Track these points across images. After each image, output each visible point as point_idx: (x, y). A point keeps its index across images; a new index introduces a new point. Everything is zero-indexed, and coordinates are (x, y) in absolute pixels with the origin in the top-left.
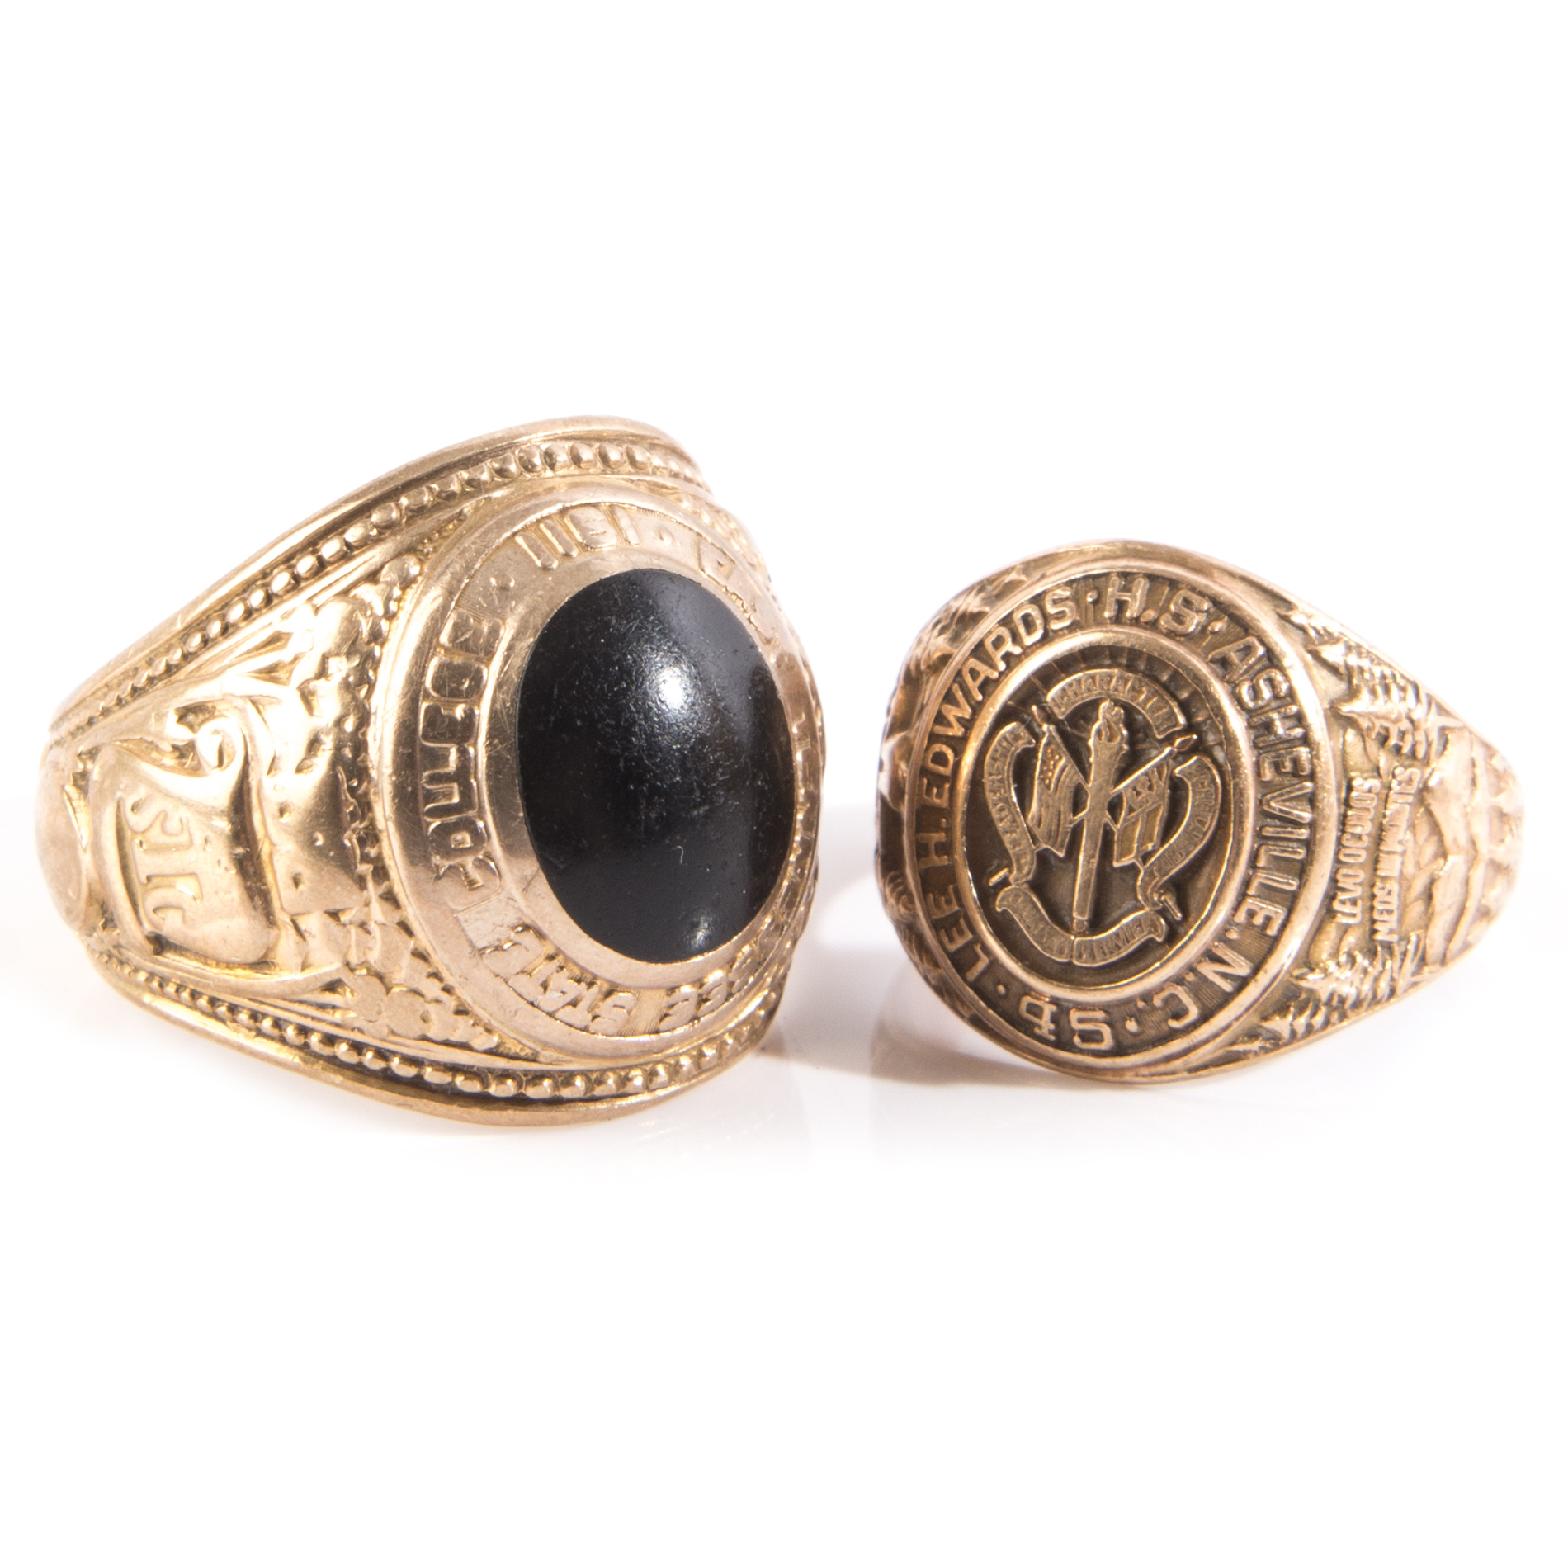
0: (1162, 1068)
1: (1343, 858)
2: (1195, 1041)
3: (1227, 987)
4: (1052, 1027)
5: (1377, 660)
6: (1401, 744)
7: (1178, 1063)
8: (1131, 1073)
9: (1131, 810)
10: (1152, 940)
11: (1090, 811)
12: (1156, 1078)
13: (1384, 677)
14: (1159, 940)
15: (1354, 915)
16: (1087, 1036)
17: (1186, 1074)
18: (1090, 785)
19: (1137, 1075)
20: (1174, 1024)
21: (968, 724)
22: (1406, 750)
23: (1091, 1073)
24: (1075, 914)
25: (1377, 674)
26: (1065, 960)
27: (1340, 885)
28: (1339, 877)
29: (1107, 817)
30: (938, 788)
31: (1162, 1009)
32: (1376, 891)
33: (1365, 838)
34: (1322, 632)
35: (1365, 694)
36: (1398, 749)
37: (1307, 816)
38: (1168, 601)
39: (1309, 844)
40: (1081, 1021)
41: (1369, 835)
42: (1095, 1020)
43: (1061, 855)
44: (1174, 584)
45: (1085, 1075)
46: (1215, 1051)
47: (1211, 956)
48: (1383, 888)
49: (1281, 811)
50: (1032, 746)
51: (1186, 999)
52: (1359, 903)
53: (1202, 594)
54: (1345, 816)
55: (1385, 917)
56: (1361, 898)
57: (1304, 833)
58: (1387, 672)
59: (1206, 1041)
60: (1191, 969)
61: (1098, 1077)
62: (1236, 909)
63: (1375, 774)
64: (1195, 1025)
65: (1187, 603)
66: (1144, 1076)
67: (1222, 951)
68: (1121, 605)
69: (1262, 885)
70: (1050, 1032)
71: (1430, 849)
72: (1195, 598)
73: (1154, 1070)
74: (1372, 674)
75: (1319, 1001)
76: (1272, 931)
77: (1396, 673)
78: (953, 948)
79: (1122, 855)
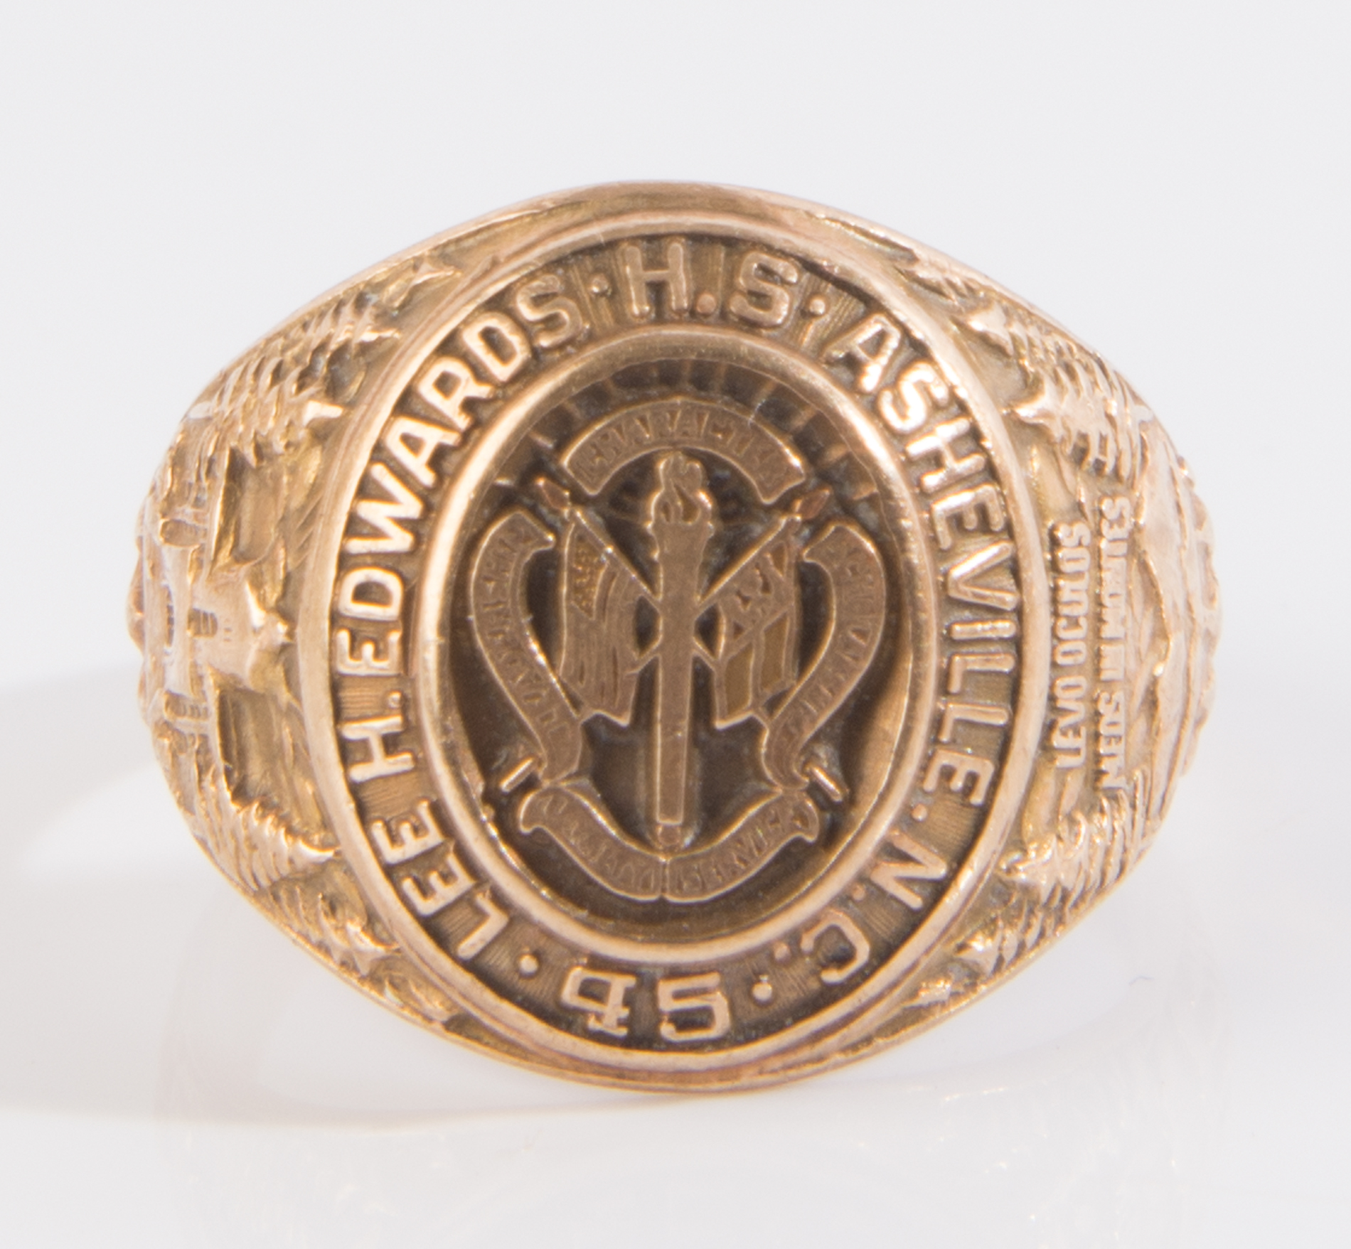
0: (806, 1053)
1: (1061, 660)
2: (864, 1000)
3: (915, 902)
4: (625, 1013)
5: (1048, 328)
6: (1102, 458)
7: (832, 1041)
8: (751, 1071)
9: (737, 630)
10: (798, 842)
11: (666, 640)
12: (792, 1073)
13: (1060, 352)
14: (810, 839)
15: (1077, 751)
16: (685, 1021)
17: (839, 1057)
18: (660, 597)
19: (761, 1073)
20: (833, 976)
21: (421, 528)
22: (1108, 469)
23: (682, 1081)
24: (658, 818)
25: (1052, 348)
26: (653, 898)
27: (1060, 704)
28: (1059, 692)
29: (698, 647)
30: (375, 642)
31: (812, 954)
32: (1102, 707)
33: (1083, 621)
34: (965, 291)
35: (1048, 386)
36: (1099, 466)
37: (1010, 599)
38: (732, 273)
39: (1017, 644)
40: (679, 995)
41: (1086, 616)
42: (704, 991)
43: (624, 721)
44: (732, 243)
45: (670, 1086)
46: (888, 1012)
47: (891, 852)
48: (1109, 701)
49: (975, 595)
50: (550, 547)
51: (853, 933)
52: (1083, 731)
53: (783, 254)
54: (1055, 590)
55: (1114, 748)
56: (1083, 722)
57: (1005, 628)
58: (1062, 343)
59: (879, 998)
60: (862, 878)
61: (693, 1087)
62: (924, 769)
63: (1078, 514)
64: (865, 974)
65: (767, 272)
66: (774, 1072)
67: (906, 845)
68: (658, 291)
69: (959, 722)
70: (621, 1023)
71: (1147, 627)
72: (780, 266)
73: (791, 1058)
74: (1046, 351)
75: (1036, 902)
76: (977, 799)
77: (1071, 344)
78: (427, 906)
79: (732, 709)
